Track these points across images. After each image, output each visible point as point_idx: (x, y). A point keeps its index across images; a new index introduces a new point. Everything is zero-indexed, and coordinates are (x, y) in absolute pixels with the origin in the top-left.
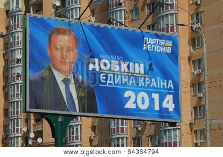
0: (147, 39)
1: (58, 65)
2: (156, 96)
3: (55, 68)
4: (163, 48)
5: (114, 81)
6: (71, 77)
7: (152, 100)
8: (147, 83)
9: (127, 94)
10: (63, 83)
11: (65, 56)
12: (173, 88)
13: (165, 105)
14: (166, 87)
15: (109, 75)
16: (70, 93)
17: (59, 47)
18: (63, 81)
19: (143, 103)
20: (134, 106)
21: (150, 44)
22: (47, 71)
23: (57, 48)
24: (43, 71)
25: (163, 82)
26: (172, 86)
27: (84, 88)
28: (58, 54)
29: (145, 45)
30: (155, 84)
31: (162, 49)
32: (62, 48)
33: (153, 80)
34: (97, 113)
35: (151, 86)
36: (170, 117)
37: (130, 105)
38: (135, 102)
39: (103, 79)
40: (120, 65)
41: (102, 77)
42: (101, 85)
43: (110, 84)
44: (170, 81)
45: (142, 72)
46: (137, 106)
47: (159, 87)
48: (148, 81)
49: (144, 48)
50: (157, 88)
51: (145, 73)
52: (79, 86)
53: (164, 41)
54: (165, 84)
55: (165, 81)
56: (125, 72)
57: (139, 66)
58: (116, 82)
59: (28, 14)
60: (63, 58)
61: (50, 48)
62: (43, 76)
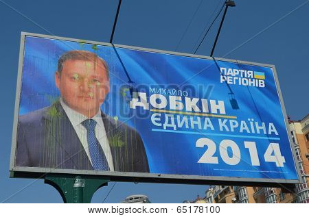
0: (225, 69)
1: (74, 101)
2: (251, 146)
3: (67, 104)
4: (252, 81)
5: (176, 123)
6: (98, 119)
7: (245, 152)
8: (232, 127)
9: (200, 143)
10: (83, 127)
11: (86, 89)
12: (277, 133)
13: (268, 158)
14: (265, 133)
15: (167, 116)
17: (76, 76)
18: (83, 123)
19: (230, 155)
20: (215, 161)
21: (230, 75)
22: (54, 109)
23: (72, 78)
24: (45, 109)
25: (260, 125)
26: (275, 130)
27: (123, 134)
28: (74, 87)
29: (222, 77)
30: (246, 128)
31: (250, 82)
32: (81, 78)
33: (243, 122)
34: (148, 171)
35: (241, 131)
36: (279, 176)
37: (207, 159)
38: (217, 154)
39: (156, 121)
40: (184, 102)
41: (153, 119)
42: (153, 130)
43: (168, 128)
44: (271, 125)
45: (223, 111)
46: (220, 159)
47: (253, 132)
48: (234, 124)
49: (222, 80)
50: (251, 134)
51: (228, 112)
53: (252, 72)
54: (263, 127)
55: (263, 123)
56: (193, 111)
57: (217, 103)
58: (180, 125)
59: (23, 34)
60: (83, 91)
61: (60, 77)
62: (46, 116)
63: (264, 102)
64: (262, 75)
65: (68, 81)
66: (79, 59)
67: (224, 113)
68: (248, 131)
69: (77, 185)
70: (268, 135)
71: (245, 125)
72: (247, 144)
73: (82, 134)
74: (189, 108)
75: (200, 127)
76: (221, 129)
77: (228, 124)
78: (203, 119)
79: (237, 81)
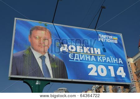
0: (101, 35)
2: (111, 68)
3: (34, 49)
4: (112, 40)
7: (109, 71)
8: (103, 60)
9: (90, 66)
10: (40, 59)
12: (122, 63)
13: (118, 73)
14: (117, 63)
15: (76, 55)
16: (46, 65)
17: (37, 37)
18: (40, 57)
19: (102, 72)
20: (96, 74)
21: (103, 38)
22: (28, 51)
23: (36, 38)
24: (24, 51)
25: (115, 59)
26: (121, 62)
27: (57, 62)
28: (37, 41)
29: (99, 38)
30: (109, 60)
31: (111, 41)
32: (40, 38)
33: (108, 58)
34: (68, 78)
35: (107, 62)
36: (123, 81)
37: (93, 73)
38: (97, 71)
39: (71, 57)
40: (83, 49)
41: (70, 56)
42: (70, 60)
43: (76, 60)
44: (120, 59)
45: (99, 53)
46: (98, 73)
47: (112, 62)
48: (104, 59)
49: (99, 40)
50: (111, 63)
51: (102, 54)
52: (52, 60)
53: (112, 37)
54: (116, 60)
55: (117, 59)
56: (87, 53)
57: (97, 50)
58: (81, 59)
59: (15, 19)
60: (40, 43)
61: (31, 37)
62: (24, 54)
63: (117, 49)
64: (116, 38)
65: (34, 39)
66: (39, 30)
67: (100, 54)
68: (110, 62)
69: (37, 84)
70: (118, 64)
71: (109, 59)
72: (110, 67)
73: (39, 62)
74: (85, 52)
75: (90, 60)
76: (99, 61)
77: (101, 58)
78: (91, 56)
79: (106, 40)
